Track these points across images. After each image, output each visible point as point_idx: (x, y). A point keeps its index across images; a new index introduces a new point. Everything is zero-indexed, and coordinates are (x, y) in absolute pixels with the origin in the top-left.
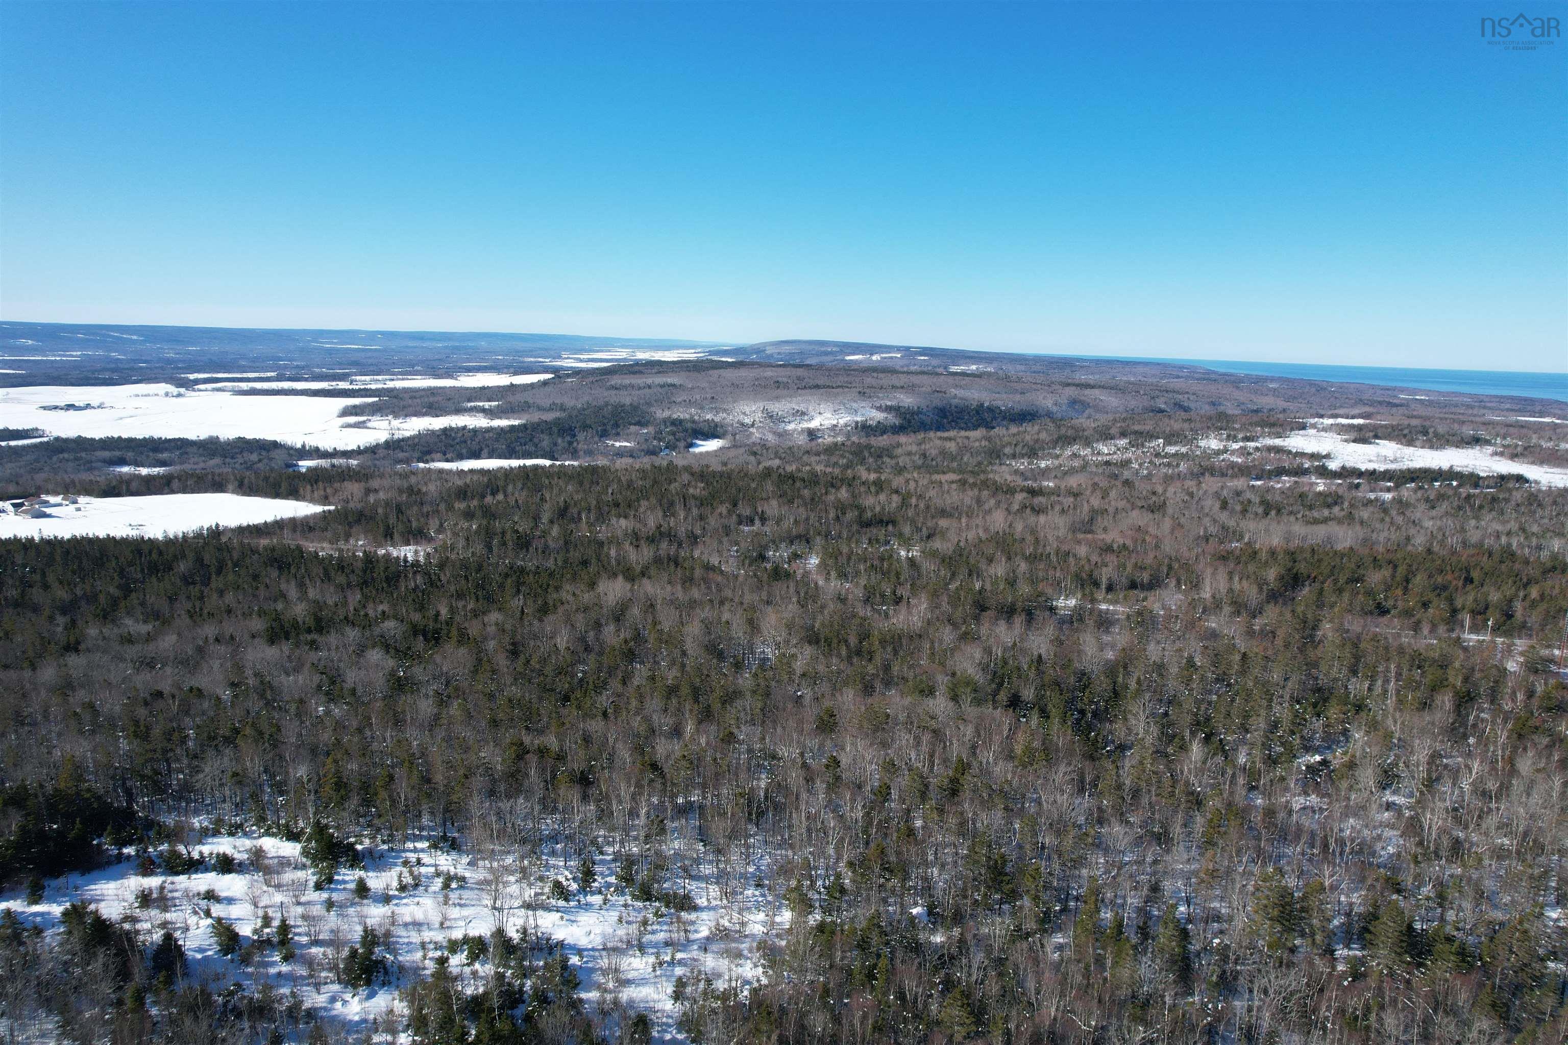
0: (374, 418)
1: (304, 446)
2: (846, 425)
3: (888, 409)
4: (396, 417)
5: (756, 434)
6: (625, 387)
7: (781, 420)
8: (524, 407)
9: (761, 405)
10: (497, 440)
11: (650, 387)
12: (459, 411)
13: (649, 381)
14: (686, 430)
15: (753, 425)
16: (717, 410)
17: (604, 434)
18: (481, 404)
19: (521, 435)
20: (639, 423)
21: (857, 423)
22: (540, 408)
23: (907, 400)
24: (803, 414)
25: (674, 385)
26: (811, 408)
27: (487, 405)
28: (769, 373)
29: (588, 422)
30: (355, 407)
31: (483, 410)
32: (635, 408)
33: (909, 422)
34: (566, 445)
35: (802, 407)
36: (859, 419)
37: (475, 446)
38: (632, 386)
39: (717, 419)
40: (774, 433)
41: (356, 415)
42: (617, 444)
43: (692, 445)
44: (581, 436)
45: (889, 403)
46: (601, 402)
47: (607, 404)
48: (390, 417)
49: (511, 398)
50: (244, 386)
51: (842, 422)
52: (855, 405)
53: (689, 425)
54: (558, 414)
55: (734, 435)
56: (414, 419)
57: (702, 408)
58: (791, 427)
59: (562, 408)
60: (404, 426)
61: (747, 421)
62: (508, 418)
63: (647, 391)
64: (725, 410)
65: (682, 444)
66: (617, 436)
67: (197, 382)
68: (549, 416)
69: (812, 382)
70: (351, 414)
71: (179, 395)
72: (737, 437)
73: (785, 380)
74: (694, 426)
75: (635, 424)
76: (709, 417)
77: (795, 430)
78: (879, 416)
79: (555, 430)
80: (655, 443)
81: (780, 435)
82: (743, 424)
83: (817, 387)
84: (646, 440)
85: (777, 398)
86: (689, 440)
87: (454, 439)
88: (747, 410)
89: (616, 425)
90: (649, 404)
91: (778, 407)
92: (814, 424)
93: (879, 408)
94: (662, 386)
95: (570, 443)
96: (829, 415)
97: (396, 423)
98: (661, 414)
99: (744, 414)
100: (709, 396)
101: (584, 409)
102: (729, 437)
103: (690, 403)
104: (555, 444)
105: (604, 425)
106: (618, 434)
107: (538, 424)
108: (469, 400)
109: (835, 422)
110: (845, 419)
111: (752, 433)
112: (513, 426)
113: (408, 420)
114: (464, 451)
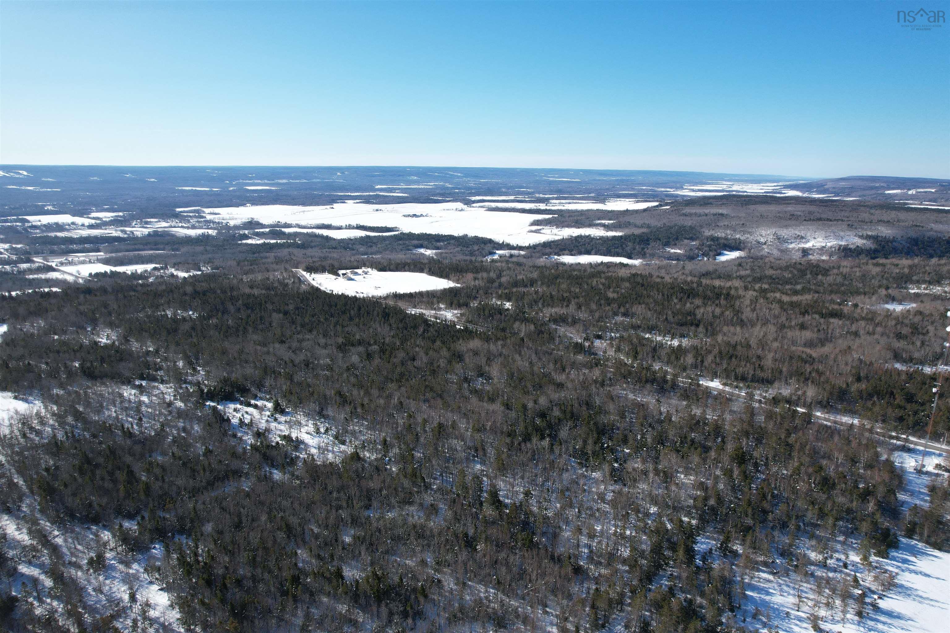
0: (546, 227)
1: (503, 242)
2: (831, 247)
3: (868, 237)
4: (557, 227)
5: (766, 250)
6: (691, 215)
7: (785, 241)
8: (628, 225)
9: (774, 230)
10: (602, 245)
11: (706, 215)
12: (591, 225)
13: (707, 211)
14: (719, 244)
15: (765, 244)
16: (744, 232)
17: (667, 244)
18: (603, 222)
19: (617, 242)
20: (692, 239)
21: (841, 246)
22: (636, 226)
23: (885, 231)
24: (802, 238)
25: (722, 215)
26: (808, 234)
27: (607, 222)
28: (790, 208)
29: (660, 236)
30: (538, 221)
31: (604, 226)
32: (691, 228)
33: (884, 247)
34: (640, 250)
35: (802, 234)
36: (843, 243)
37: (589, 248)
38: (696, 214)
39: (742, 238)
40: (779, 250)
41: (538, 225)
42: (673, 251)
43: (720, 254)
44: (652, 244)
45: (870, 233)
46: (673, 224)
47: (676, 225)
48: (554, 227)
49: (621, 219)
50: (494, 205)
51: (829, 244)
52: (842, 234)
53: (722, 241)
54: (644, 230)
55: (750, 250)
56: (567, 229)
57: (734, 231)
58: (791, 246)
59: (648, 226)
60: (560, 233)
61: (762, 240)
62: (616, 231)
63: (705, 217)
64: (749, 233)
65: (711, 254)
66: (675, 246)
67: (474, 202)
68: (637, 231)
69: (818, 216)
70: (535, 225)
71: (462, 210)
72: (752, 251)
73: (799, 213)
74: (725, 242)
75: (688, 239)
76: (738, 236)
77: (793, 249)
78: (859, 242)
79: (638, 240)
80: (696, 251)
81: (782, 251)
82: (759, 242)
83: (820, 219)
84: (691, 249)
85: (786, 226)
86: (719, 251)
87: (579, 243)
88: (764, 233)
89: (677, 239)
90: (701, 227)
91: (784, 233)
92: (808, 245)
93: (861, 237)
94: (715, 215)
95: (643, 249)
96: (821, 240)
97: (555, 230)
98: (708, 233)
99: (761, 235)
100: (741, 223)
101: (661, 228)
102: (747, 250)
103: (727, 227)
104: (634, 249)
105: (669, 238)
106: (676, 244)
107: (629, 236)
108: (599, 219)
109: (824, 245)
110: (832, 243)
111: (763, 249)
112: (615, 236)
113: (563, 229)
114: (583, 250)
